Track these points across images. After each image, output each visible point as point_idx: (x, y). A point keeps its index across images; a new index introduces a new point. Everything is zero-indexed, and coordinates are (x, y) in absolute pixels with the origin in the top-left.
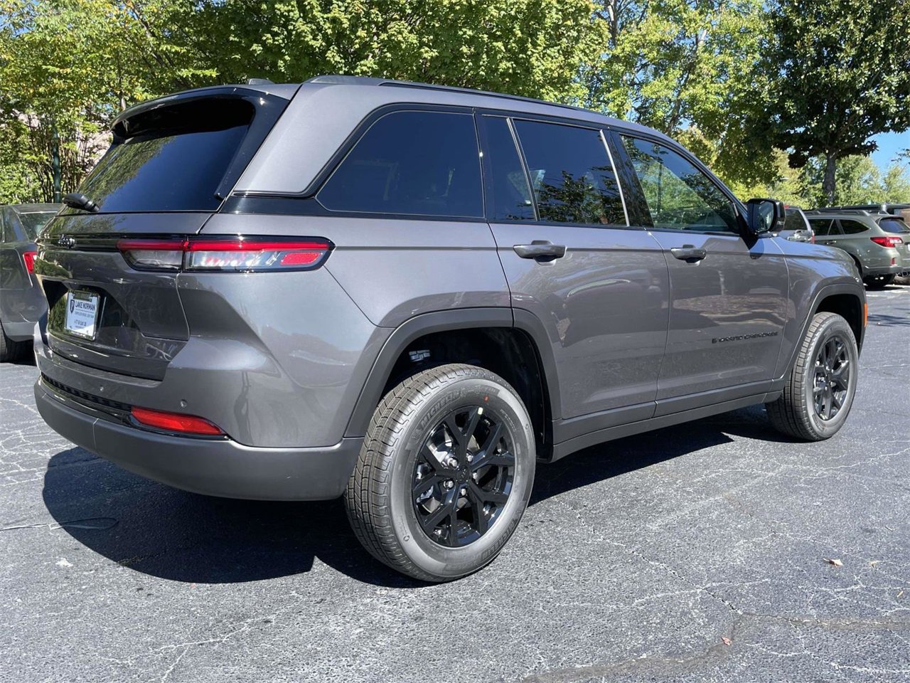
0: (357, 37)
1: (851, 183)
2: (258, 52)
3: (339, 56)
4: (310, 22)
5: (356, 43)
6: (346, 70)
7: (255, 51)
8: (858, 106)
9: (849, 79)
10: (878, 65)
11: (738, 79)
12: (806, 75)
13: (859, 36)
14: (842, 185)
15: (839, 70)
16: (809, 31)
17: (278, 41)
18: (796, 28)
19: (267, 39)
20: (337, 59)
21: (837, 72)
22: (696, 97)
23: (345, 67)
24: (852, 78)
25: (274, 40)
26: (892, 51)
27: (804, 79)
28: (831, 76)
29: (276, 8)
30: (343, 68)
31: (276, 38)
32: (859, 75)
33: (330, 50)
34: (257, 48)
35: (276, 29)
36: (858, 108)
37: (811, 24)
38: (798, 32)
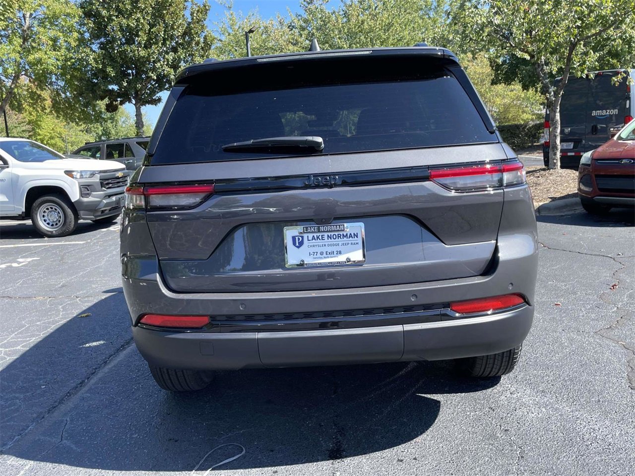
1: (116, 123)
8: (152, 73)
9: (146, 55)
10: (161, 47)
11: (68, 49)
12: (117, 51)
13: (147, 27)
14: (111, 125)
15: (140, 49)
16: (113, 20)
18: (104, 17)
21: (138, 50)
22: (41, 59)
24: (148, 54)
26: (168, 40)
27: (117, 53)
28: (134, 52)
32: (152, 53)
36: (152, 75)
37: (114, 16)
38: (106, 20)
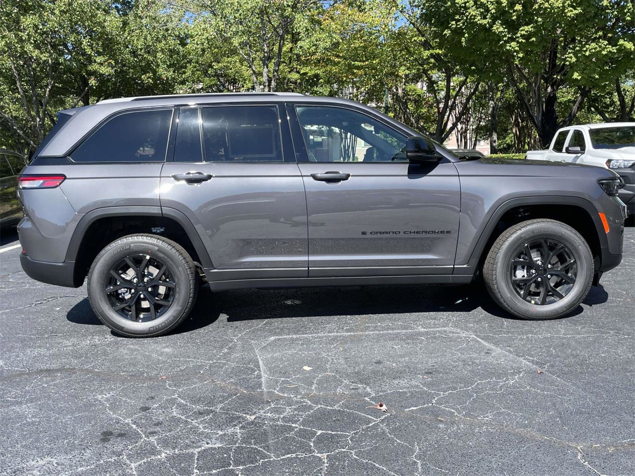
0: (514, 11)
2: (448, 35)
3: (503, 27)
4: (480, 8)
5: (514, 15)
6: (510, 36)
7: (446, 34)
17: (459, 25)
19: (452, 25)
20: (501, 29)
23: (509, 34)
25: (457, 25)
29: (456, 3)
30: (508, 35)
31: (458, 23)
33: (495, 24)
34: (447, 32)
35: (457, 17)
